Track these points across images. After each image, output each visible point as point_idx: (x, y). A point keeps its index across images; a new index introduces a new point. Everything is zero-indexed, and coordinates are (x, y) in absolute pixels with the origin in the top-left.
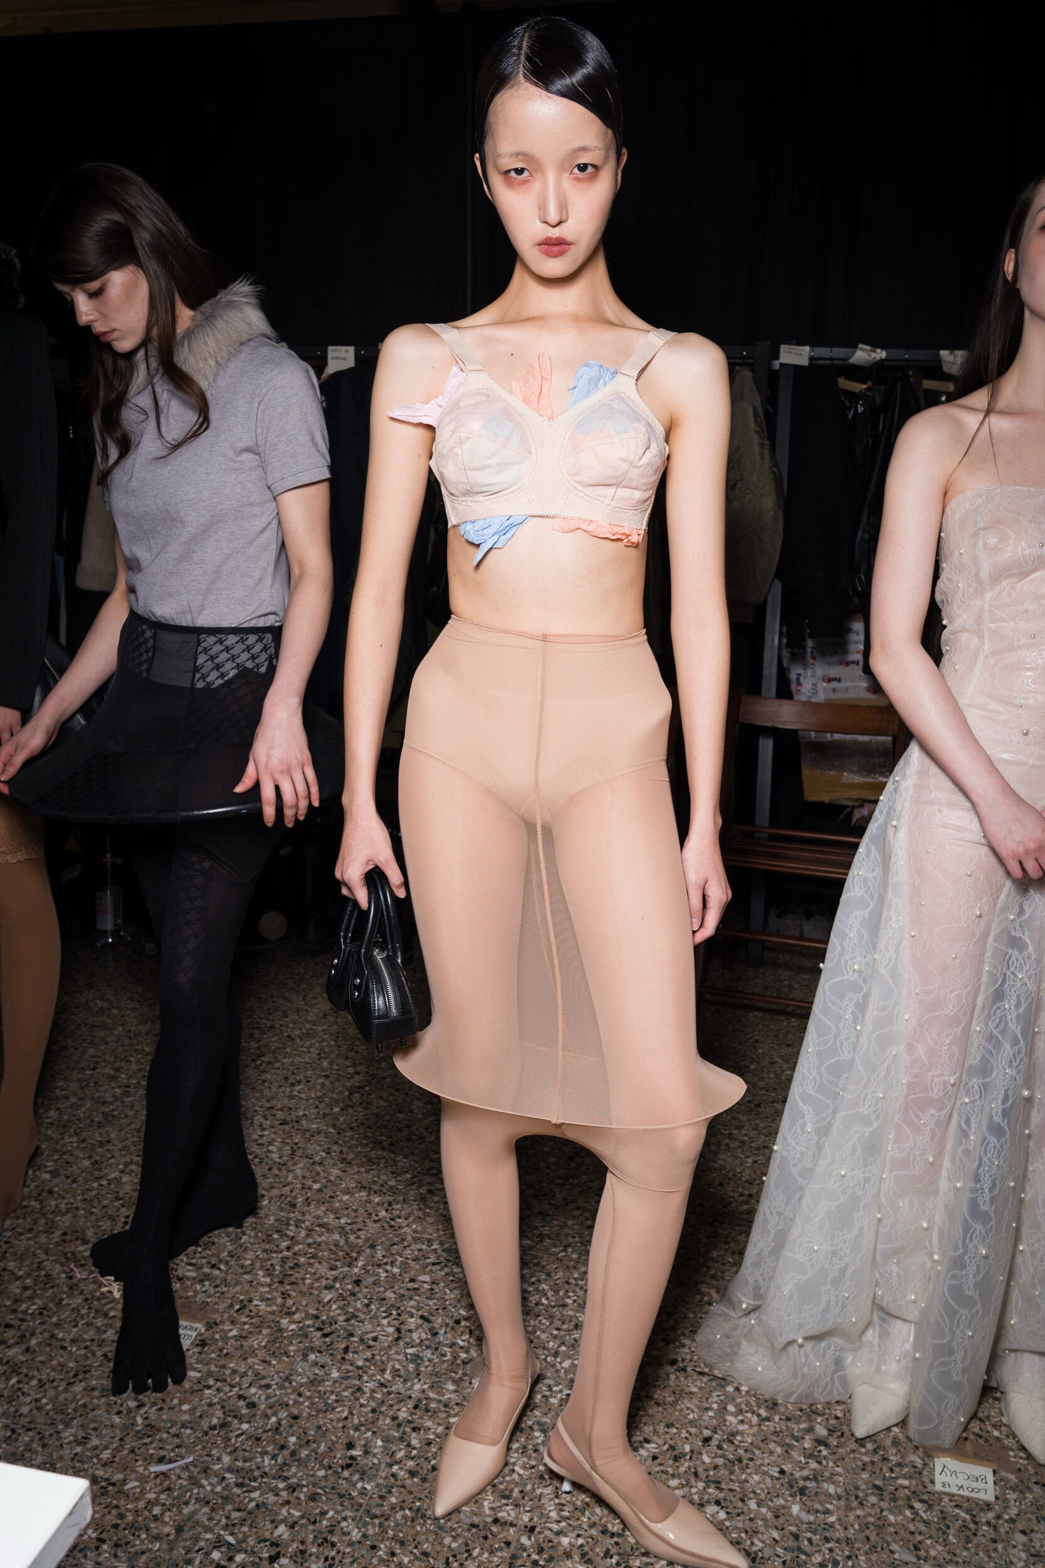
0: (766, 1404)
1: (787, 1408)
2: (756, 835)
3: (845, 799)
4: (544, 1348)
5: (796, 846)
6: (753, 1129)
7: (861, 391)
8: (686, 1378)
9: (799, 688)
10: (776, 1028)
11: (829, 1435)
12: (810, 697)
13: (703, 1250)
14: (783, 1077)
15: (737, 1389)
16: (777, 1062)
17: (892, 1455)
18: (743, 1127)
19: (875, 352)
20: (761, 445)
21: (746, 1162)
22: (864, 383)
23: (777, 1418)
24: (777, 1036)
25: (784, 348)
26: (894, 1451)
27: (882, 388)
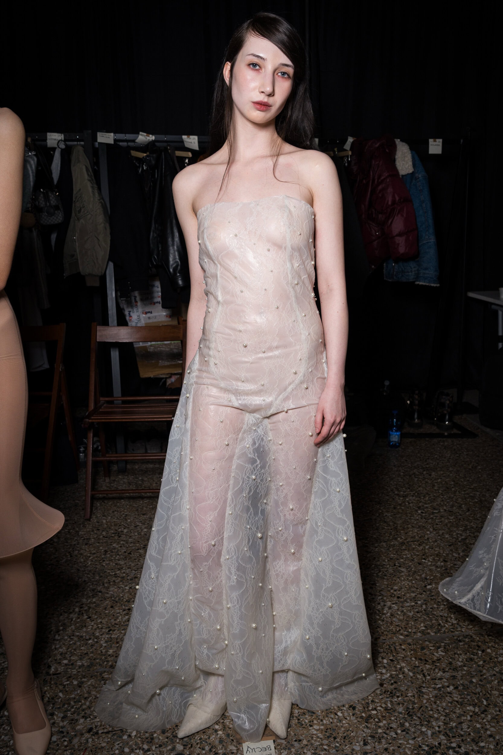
0: (147, 740)
1: (159, 739)
2: (115, 402)
3: (161, 374)
4: (7, 747)
5: (137, 405)
6: (128, 568)
7: (143, 157)
8: (98, 738)
9: (131, 318)
10: (137, 506)
11: (184, 748)
12: (137, 323)
13: (104, 651)
14: (143, 533)
15: (130, 736)
16: (138, 525)
17: (220, 749)
18: (122, 568)
19: (149, 136)
20: (92, 187)
21: (126, 589)
22: (146, 153)
23: (154, 748)
24: (137, 510)
25: (99, 134)
26: (221, 747)
27: (154, 155)
